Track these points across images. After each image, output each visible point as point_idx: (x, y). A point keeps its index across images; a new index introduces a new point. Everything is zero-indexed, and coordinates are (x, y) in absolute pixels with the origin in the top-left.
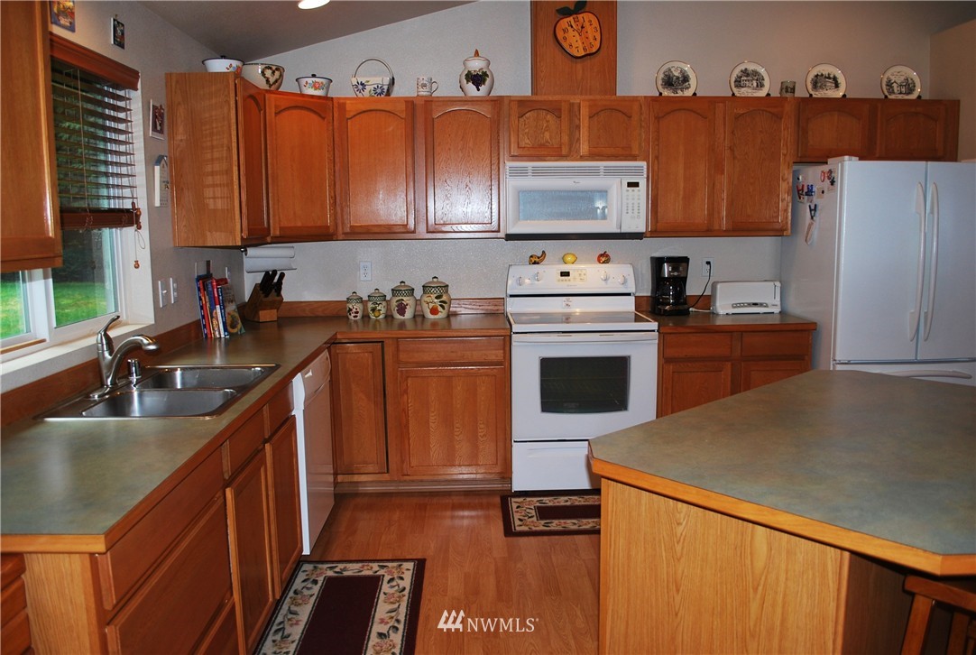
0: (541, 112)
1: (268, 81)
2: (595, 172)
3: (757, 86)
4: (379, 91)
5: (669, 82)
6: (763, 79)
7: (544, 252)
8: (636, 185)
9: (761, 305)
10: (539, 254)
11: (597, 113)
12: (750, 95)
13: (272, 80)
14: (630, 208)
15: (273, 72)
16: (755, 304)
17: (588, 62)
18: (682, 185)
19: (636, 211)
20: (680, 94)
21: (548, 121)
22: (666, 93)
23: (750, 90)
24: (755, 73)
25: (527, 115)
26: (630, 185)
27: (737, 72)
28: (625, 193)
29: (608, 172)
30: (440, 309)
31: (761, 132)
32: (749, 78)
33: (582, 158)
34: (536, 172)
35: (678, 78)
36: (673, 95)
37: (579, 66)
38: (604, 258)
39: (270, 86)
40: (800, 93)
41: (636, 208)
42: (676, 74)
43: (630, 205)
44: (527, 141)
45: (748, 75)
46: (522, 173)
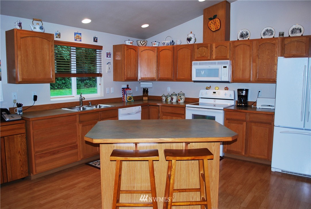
0: (203, 47)
1: (142, 44)
2: (215, 63)
3: (271, 34)
4: (168, 44)
5: (242, 36)
6: (273, 32)
7: (210, 86)
8: (226, 67)
9: (272, 106)
10: (209, 87)
11: (218, 47)
12: (268, 38)
13: (143, 44)
14: (224, 74)
15: (143, 42)
16: (269, 106)
17: (217, 32)
18: (242, 67)
19: (226, 75)
20: (245, 39)
21: (205, 50)
22: (240, 39)
23: (268, 36)
24: (271, 30)
25: (200, 48)
26: (224, 67)
27: (264, 30)
28: (222, 69)
29: (218, 63)
30: (180, 100)
31: (268, 49)
32: (268, 32)
33: (214, 60)
34: (200, 64)
35: (245, 34)
36: (243, 39)
37: (215, 34)
38: (227, 89)
39: (143, 45)
40: (286, 35)
41: (226, 74)
42: (244, 33)
43: (224, 73)
44: (199, 55)
45: (268, 31)
46: (197, 64)
